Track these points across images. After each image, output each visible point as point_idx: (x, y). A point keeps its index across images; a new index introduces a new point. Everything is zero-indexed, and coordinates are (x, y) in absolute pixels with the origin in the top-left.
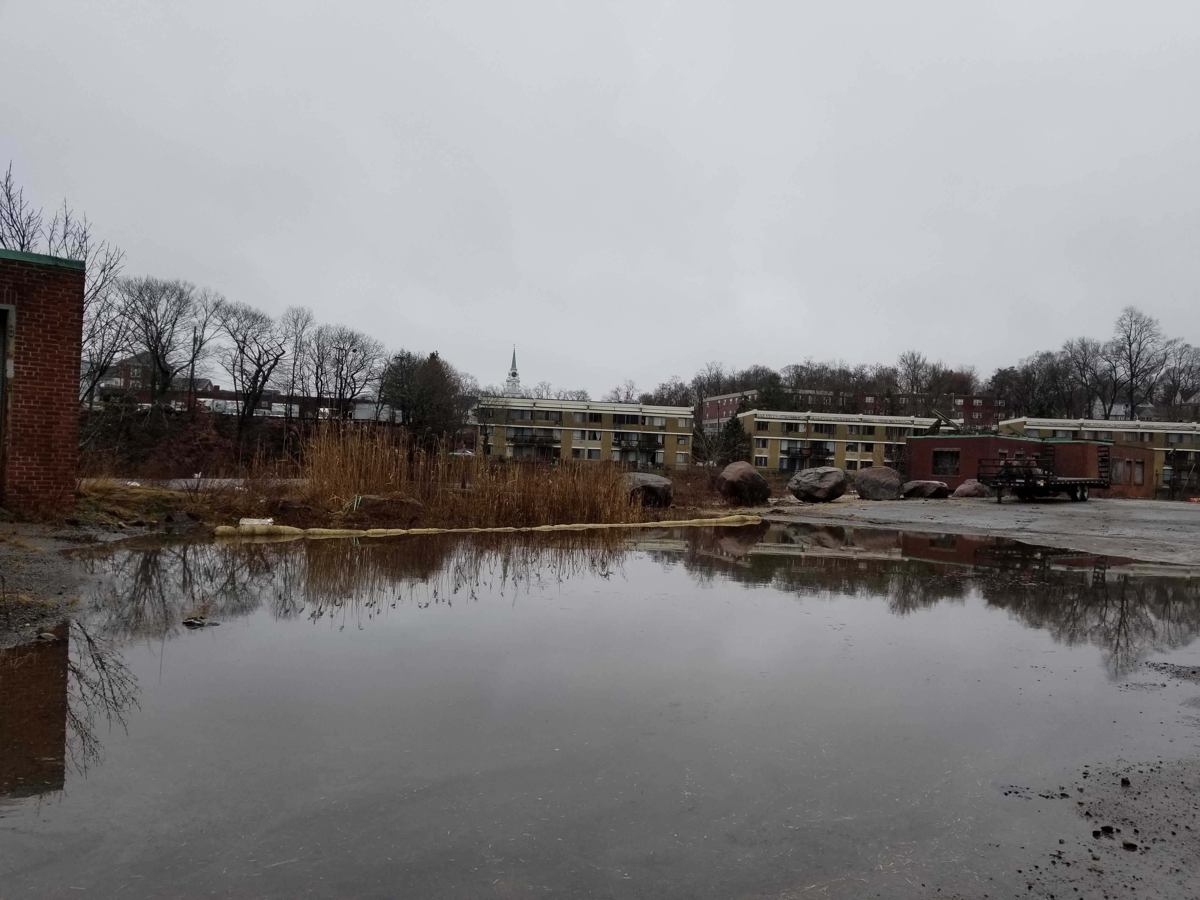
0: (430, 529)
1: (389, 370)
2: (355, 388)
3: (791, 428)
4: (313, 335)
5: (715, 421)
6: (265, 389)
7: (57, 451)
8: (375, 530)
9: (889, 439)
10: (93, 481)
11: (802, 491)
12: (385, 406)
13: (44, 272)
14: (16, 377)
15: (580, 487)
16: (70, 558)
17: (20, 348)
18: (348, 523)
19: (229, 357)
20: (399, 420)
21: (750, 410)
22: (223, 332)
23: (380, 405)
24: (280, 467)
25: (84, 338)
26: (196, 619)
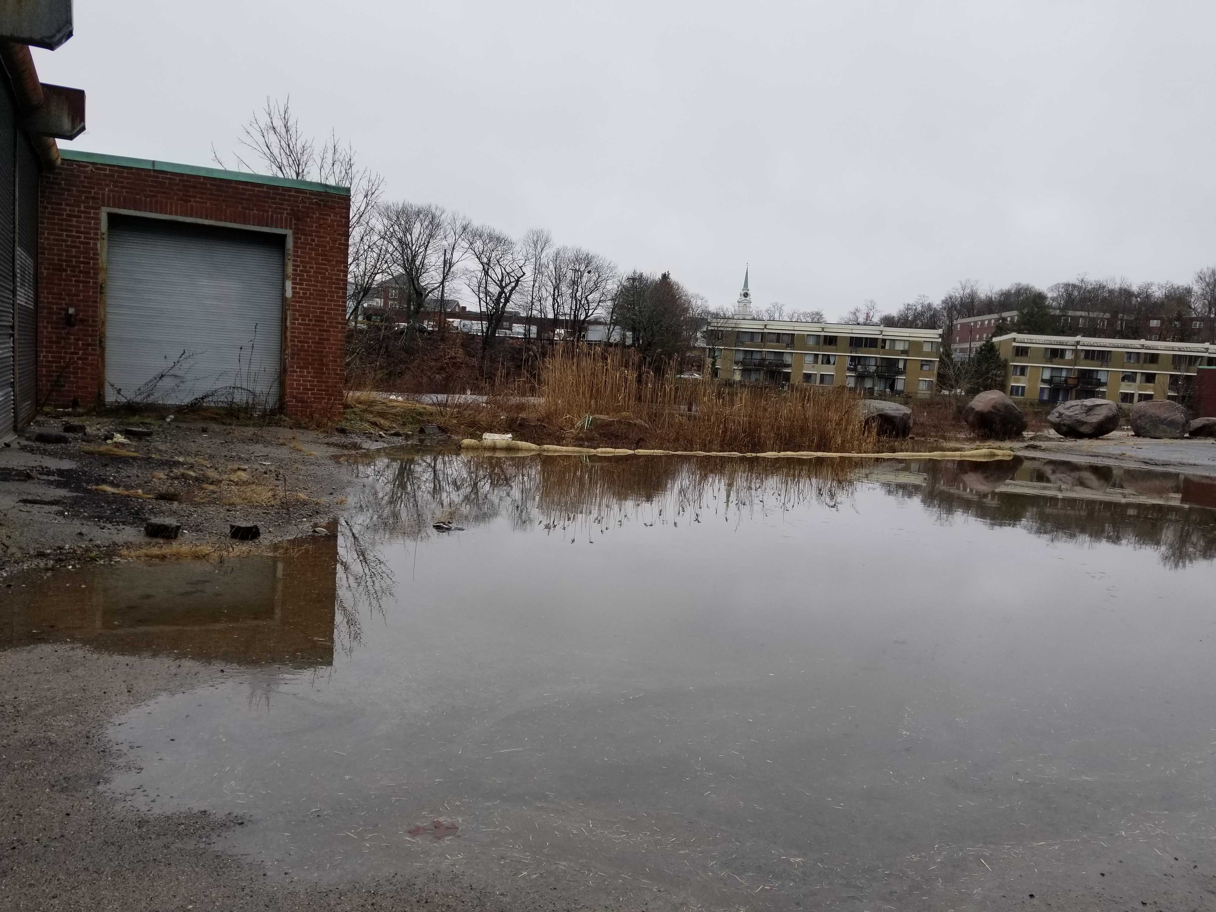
0: (656, 451)
1: (622, 291)
2: (589, 309)
3: (1056, 354)
4: (551, 258)
5: (967, 345)
6: (506, 310)
7: (328, 365)
8: (603, 450)
9: (1175, 369)
10: (358, 394)
11: (1064, 425)
12: (617, 327)
13: (315, 199)
14: (293, 297)
15: (810, 413)
16: (339, 463)
17: (297, 271)
18: (579, 441)
19: (475, 279)
20: (629, 342)
21: (1008, 333)
22: (470, 255)
23: (612, 327)
24: (519, 386)
25: (350, 260)
26: (444, 523)
